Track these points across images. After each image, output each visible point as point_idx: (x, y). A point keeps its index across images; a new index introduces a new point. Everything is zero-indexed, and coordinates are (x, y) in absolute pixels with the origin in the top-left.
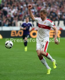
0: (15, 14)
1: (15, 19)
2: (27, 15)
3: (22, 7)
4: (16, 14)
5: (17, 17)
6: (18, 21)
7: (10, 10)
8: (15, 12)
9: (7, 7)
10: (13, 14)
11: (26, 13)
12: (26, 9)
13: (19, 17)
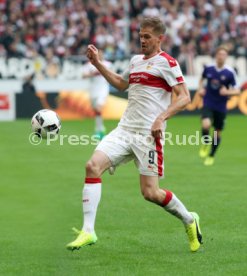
0: (186, 34)
1: (187, 51)
2: (226, 36)
3: (208, 7)
4: (190, 31)
5: (192, 44)
6: (195, 56)
7: (169, 18)
8: (184, 24)
9: (158, 7)
10: (180, 32)
11: (223, 29)
12: (225, 14)
13: (198, 43)
